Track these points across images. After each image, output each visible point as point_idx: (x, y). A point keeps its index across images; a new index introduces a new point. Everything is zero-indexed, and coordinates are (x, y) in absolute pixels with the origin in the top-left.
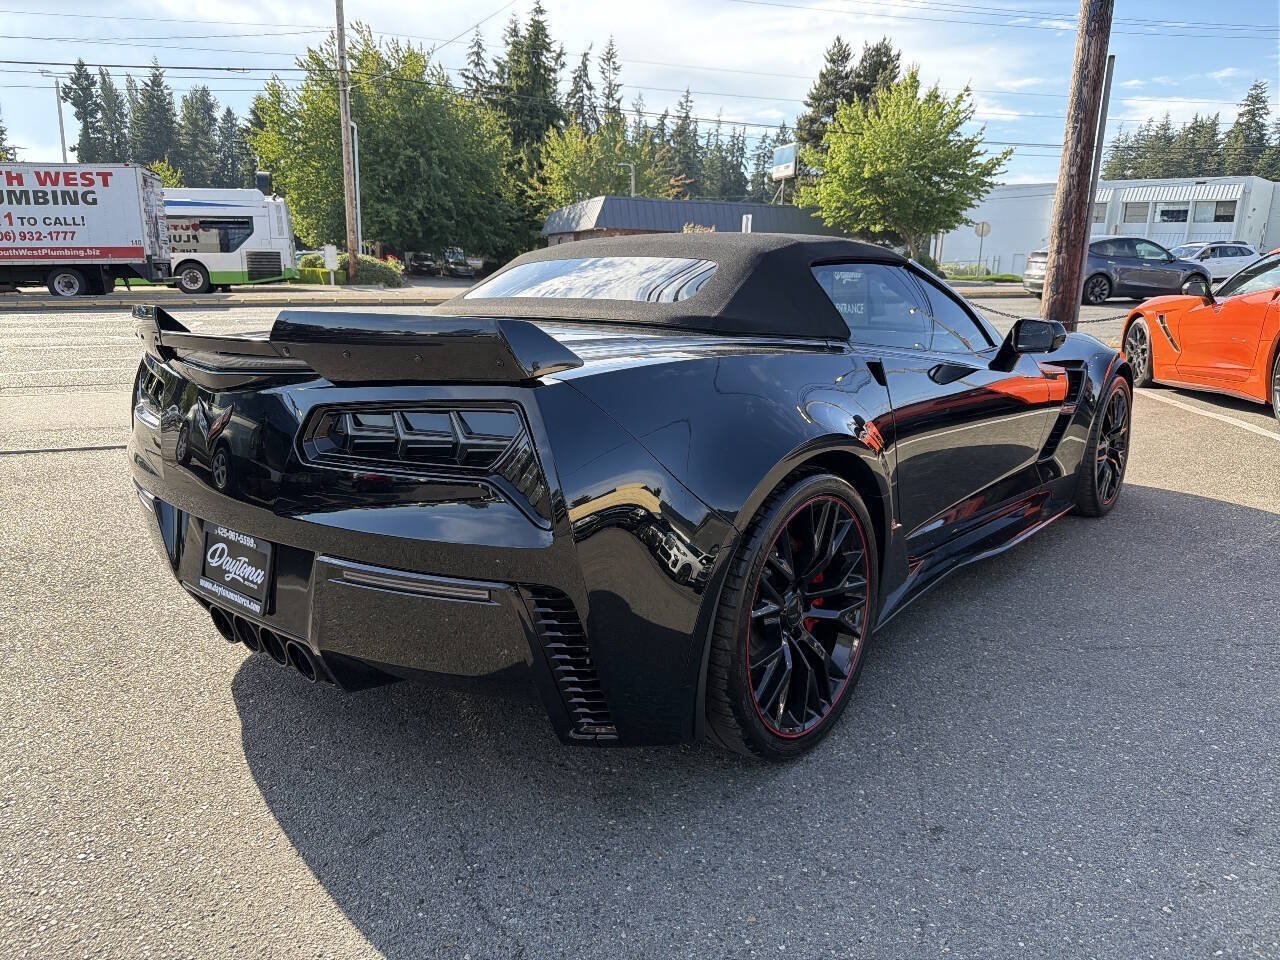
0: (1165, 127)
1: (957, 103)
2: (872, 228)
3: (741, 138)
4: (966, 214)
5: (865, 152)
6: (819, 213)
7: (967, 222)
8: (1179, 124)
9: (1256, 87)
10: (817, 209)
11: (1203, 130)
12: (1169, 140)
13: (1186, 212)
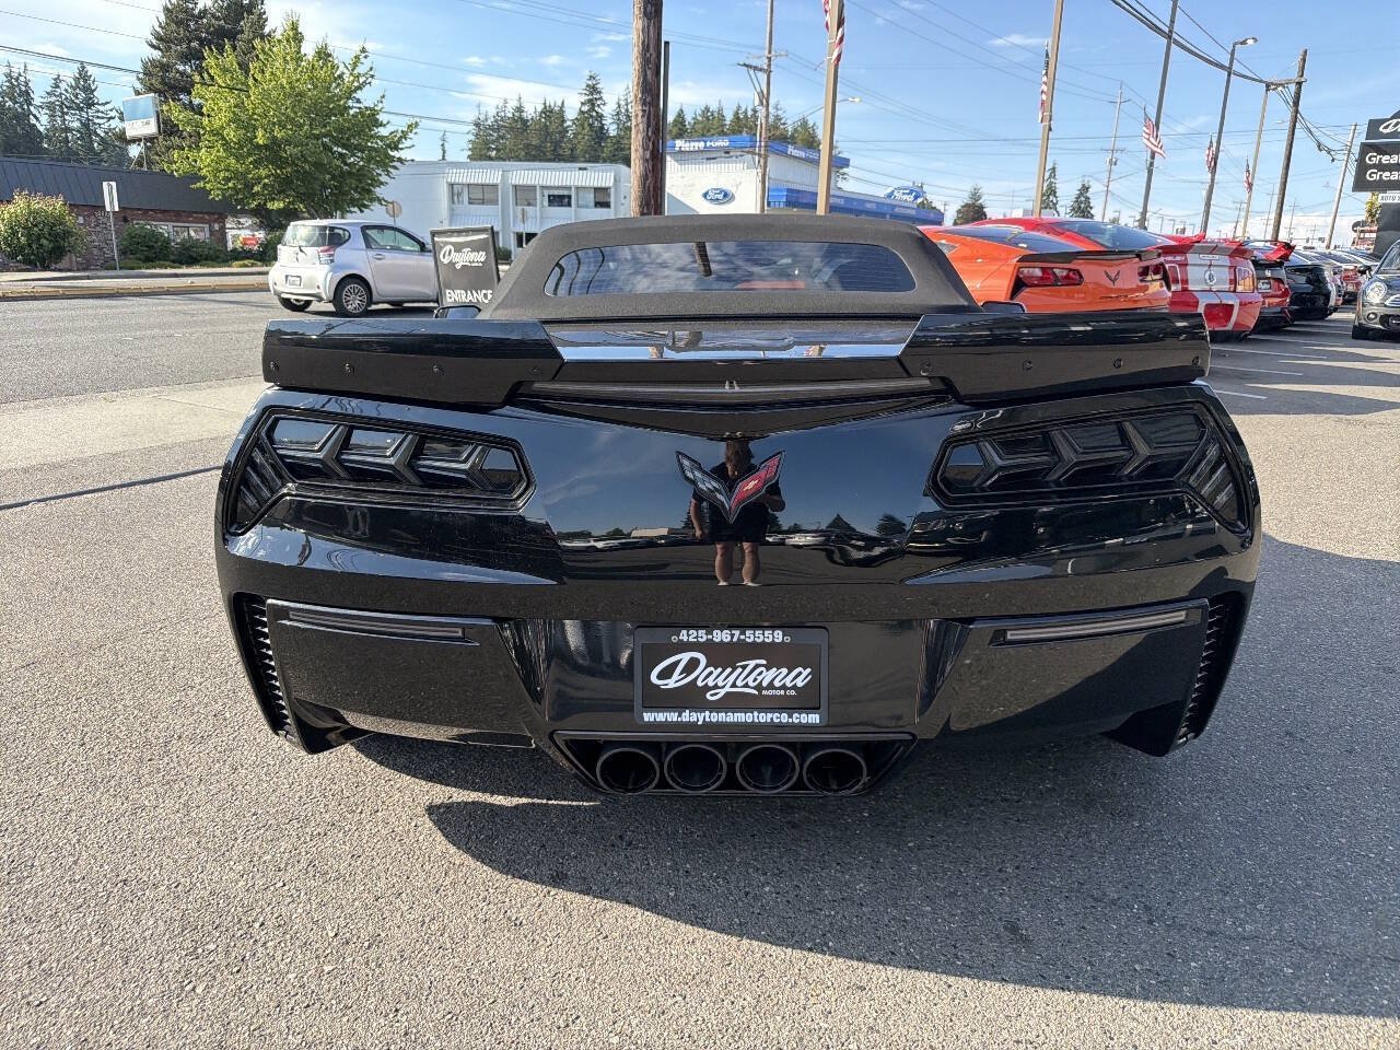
0: (520, 109)
1: (355, 65)
2: (270, 205)
3: (22, 79)
4: (379, 191)
5: (254, 114)
6: (201, 184)
7: (379, 200)
8: (532, 110)
9: (591, 77)
10: (197, 178)
11: (552, 115)
12: (524, 122)
13: (569, 197)
